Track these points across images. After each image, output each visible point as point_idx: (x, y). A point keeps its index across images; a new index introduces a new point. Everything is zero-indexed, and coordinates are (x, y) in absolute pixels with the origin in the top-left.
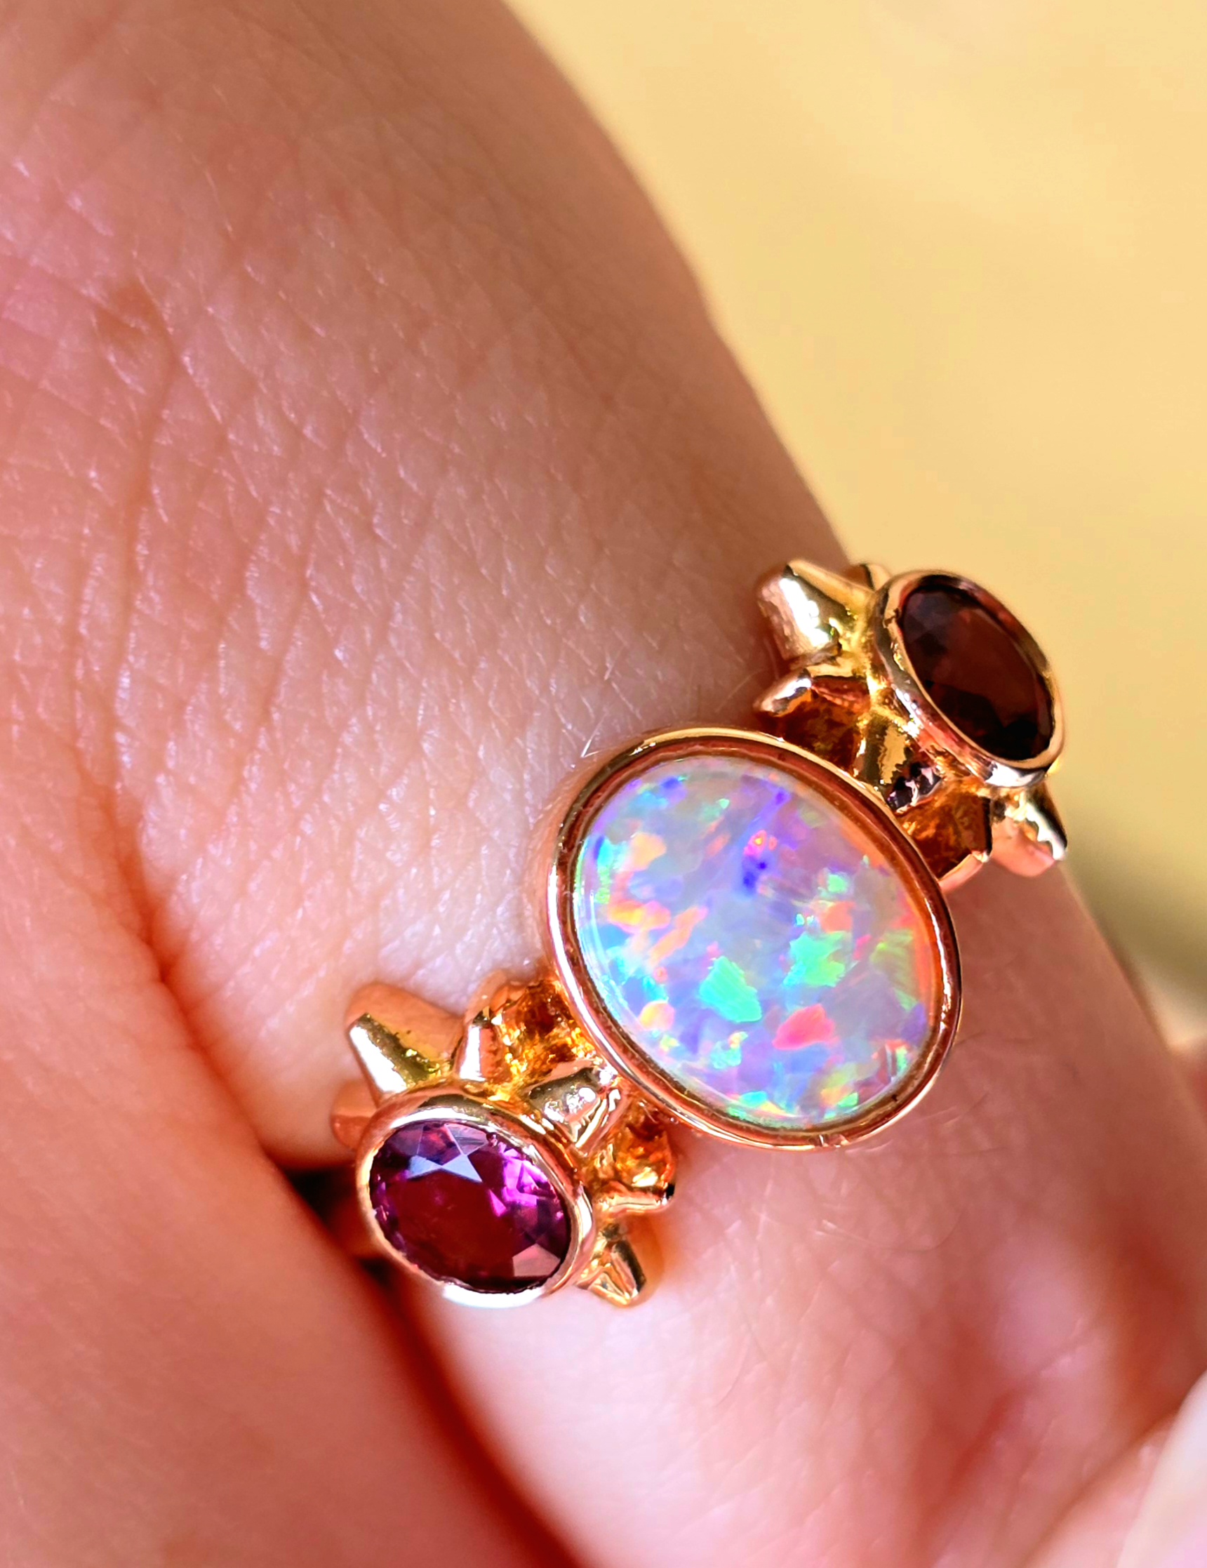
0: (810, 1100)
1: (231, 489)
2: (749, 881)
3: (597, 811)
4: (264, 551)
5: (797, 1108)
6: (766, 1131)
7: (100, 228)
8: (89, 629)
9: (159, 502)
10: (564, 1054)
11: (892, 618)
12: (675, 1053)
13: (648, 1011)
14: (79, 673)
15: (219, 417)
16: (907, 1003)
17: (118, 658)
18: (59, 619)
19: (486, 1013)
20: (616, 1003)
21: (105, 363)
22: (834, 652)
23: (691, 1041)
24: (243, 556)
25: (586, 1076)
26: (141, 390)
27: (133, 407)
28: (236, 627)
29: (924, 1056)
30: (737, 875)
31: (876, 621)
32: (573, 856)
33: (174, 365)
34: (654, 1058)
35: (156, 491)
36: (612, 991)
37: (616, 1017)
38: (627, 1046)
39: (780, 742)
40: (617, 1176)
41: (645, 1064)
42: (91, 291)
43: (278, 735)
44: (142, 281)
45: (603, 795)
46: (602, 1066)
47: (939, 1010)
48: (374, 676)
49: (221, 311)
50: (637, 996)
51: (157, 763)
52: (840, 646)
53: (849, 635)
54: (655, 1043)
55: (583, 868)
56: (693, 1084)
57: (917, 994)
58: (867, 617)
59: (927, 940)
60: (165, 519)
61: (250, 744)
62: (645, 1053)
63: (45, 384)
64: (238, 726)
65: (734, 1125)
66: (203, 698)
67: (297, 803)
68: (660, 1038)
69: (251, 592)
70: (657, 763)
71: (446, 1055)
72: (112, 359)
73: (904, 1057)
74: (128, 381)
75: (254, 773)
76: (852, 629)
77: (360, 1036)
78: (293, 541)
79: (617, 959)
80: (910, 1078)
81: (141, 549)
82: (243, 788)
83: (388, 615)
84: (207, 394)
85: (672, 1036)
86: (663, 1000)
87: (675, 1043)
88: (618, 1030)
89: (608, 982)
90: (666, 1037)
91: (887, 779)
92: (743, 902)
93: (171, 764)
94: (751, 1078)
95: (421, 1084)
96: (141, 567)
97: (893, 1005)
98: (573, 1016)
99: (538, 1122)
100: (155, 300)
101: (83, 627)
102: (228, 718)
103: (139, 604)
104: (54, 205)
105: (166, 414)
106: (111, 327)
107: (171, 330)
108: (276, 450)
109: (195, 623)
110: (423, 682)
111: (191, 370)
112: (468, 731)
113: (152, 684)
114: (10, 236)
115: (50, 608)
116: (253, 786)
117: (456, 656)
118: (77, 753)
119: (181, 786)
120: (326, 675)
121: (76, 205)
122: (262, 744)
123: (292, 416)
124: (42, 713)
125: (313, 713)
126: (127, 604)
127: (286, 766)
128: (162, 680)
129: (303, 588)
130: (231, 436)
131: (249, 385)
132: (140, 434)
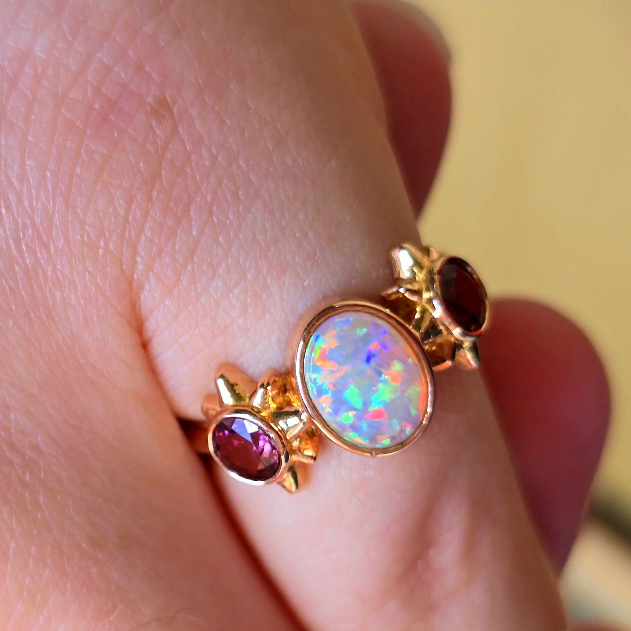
0: (373, 439)
1: (189, 176)
2: (368, 359)
3: (320, 324)
4: (198, 200)
5: (367, 441)
6: (355, 447)
7: (155, 77)
8: (132, 219)
9: (164, 177)
10: (289, 403)
11: (436, 273)
12: (330, 414)
13: (323, 398)
14: (127, 234)
15: (189, 150)
16: (414, 412)
17: (141, 231)
18: (122, 214)
19: (265, 384)
20: (313, 393)
21: (151, 125)
22: (413, 279)
23: (336, 411)
24: (191, 200)
25: (296, 413)
26: (162, 137)
27: (159, 142)
28: (185, 225)
29: (415, 431)
30: (365, 356)
31: (430, 272)
32: (308, 339)
33: (175, 129)
34: (321, 414)
35: (163, 173)
36: (313, 388)
37: (312, 397)
38: (314, 408)
39: (388, 311)
40: (299, 449)
41: (319, 416)
42: (150, 99)
43: (195, 266)
44: (168, 97)
45: (323, 319)
46: (303, 412)
47: (424, 417)
48: (232, 248)
49: (194, 112)
50: (320, 392)
51: (150, 268)
52: (415, 278)
53: (419, 275)
54: (323, 409)
55: (311, 344)
56: (333, 426)
57: (417, 409)
58: (427, 270)
59: (425, 391)
60: (165, 184)
61: (184, 267)
62: (319, 412)
63: (130, 130)
64: (181, 260)
65: (345, 442)
66: (169, 249)
67: (199, 290)
68: (325, 408)
69: (192, 213)
70: (344, 311)
71: (248, 395)
72: (154, 124)
73: (408, 430)
74: (158, 132)
75: (185, 279)
76: (421, 273)
77: (221, 382)
78: (209, 198)
79: (316, 378)
80: (409, 438)
81: (155, 193)
82: (180, 282)
83: (240, 227)
84: (186, 141)
85: (330, 408)
86: (329, 395)
87: (330, 410)
88: (311, 402)
89: (311, 385)
90: (327, 408)
91: (422, 330)
92: (364, 366)
93: (155, 271)
94: (354, 428)
95: (238, 403)
96: (154, 200)
97: (409, 412)
98: (295, 391)
99: (276, 426)
100: (171, 105)
101: (130, 218)
102: (178, 257)
103: (152, 213)
104: (140, 68)
105: (170, 146)
106: (155, 113)
107: (176, 117)
108: (207, 164)
109: (170, 222)
110: (250, 254)
111: (181, 132)
112: (264, 271)
113: (152, 242)
114: (123, 76)
115: (119, 210)
116: (184, 283)
117: (263, 244)
118: (121, 262)
119: (158, 279)
120: (215, 247)
121: (147, 68)
122: (189, 268)
123: (215, 152)
124: (111, 246)
125: (209, 259)
126: (147, 213)
127: (197, 277)
128: (156, 241)
129: (211, 214)
130: (192, 157)
131: (201, 140)
132: (160, 152)
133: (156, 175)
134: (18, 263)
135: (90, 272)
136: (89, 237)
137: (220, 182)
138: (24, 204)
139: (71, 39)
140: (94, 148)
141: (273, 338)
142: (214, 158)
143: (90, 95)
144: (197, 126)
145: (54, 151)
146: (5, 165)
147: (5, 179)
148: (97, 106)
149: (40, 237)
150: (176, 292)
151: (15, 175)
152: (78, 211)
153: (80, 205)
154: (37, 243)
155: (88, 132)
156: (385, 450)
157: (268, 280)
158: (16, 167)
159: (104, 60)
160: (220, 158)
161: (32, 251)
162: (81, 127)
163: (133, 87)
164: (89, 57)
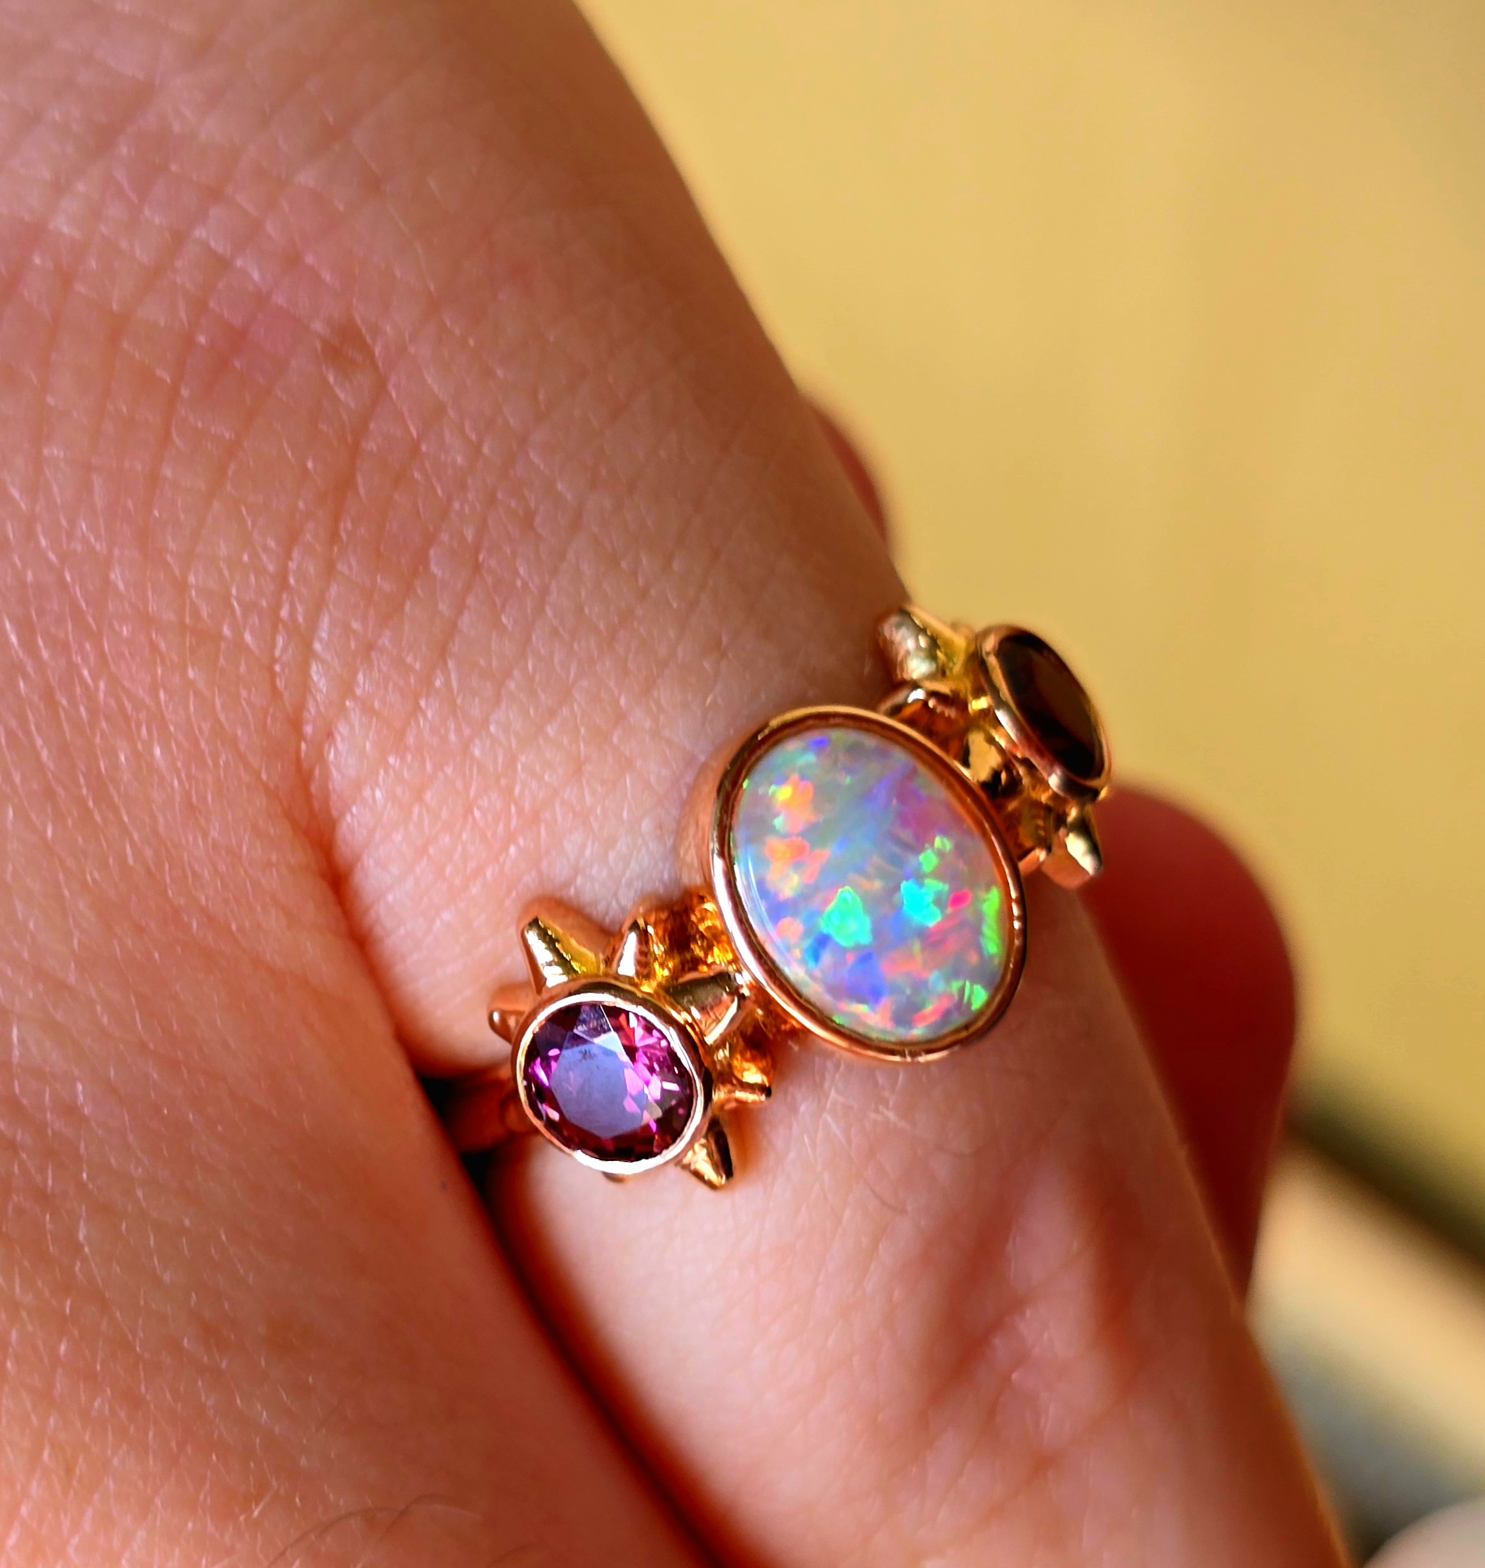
1: (420, 487)
4: (445, 537)
5: (893, 1023)
7: (327, 276)
8: (297, 581)
9: (362, 489)
10: (697, 966)
11: (991, 652)
13: (784, 925)
14: (284, 613)
15: (415, 433)
17: (318, 606)
18: (271, 568)
19: (641, 922)
21: (325, 380)
22: (939, 677)
23: (815, 953)
24: (430, 539)
26: (352, 405)
27: (345, 417)
28: (420, 592)
29: (993, 997)
33: (381, 387)
34: (782, 967)
35: (360, 479)
38: (762, 953)
40: (731, 1070)
42: (318, 326)
43: (453, 677)
44: (359, 321)
46: (738, 971)
48: (534, 637)
49: (422, 351)
51: (346, 688)
53: (951, 665)
58: (967, 654)
60: (367, 505)
61: (427, 681)
63: (278, 392)
64: (417, 666)
65: (839, 1031)
66: (387, 642)
67: (467, 730)
69: (434, 569)
72: (331, 379)
74: (342, 396)
75: (430, 709)
76: (954, 662)
77: (535, 940)
78: (469, 534)
81: (345, 524)
82: (419, 715)
83: (545, 591)
84: (406, 414)
88: (756, 939)
93: (358, 692)
96: (345, 539)
99: (679, 1012)
100: (369, 340)
101: (292, 579)
102: (409, 659)
103: (341, 567)
104: (292, 260)
105: (372, 426)
106: (333, 355)
107: (380, 364)
108: (459, 459)
109: (386, 585)
110: (576, 646)
111: (394, 395)
112: (612, 684)
113: (347, 627)
114: (256, 276)
115: (264, 558)
116: (429, 714)
117: (602, 626)
118: (273, 675)
119: (367, 710)
120: (494, 635)
121: (310, 259)
122: (438, 683)
123: (473, 437)
124: (248, 637)
125: (482, 662)
126: (329, 570)
127: (459, 701)
128: (356, 625)
129: (477, 568)
130: (424, 448)
131: (440, 410)
132: (350, 439)
133: (344, 485)
134: (26, 677)
135: (197, 693)
136: (196, 613)
137: (491, 500)
138: (37, 543)
139: (135, 199)
140: (200, 425)
141: (646, 825)
142: (475, 451)
143: (183, 315)
144: (429, 381)
145: (109, 429)
148: (202, 339)
149: (78, 616)
150: (411, 740)
152: (169, 558)
153: (172, 546)
154: (70, 627)
155: (185, 392)
157: (623, 701)
159: (213, 244)
160: (486, 449)
161: (61, 647)
162: (169, 381)
163: (280, 300)
164: (179, 238)
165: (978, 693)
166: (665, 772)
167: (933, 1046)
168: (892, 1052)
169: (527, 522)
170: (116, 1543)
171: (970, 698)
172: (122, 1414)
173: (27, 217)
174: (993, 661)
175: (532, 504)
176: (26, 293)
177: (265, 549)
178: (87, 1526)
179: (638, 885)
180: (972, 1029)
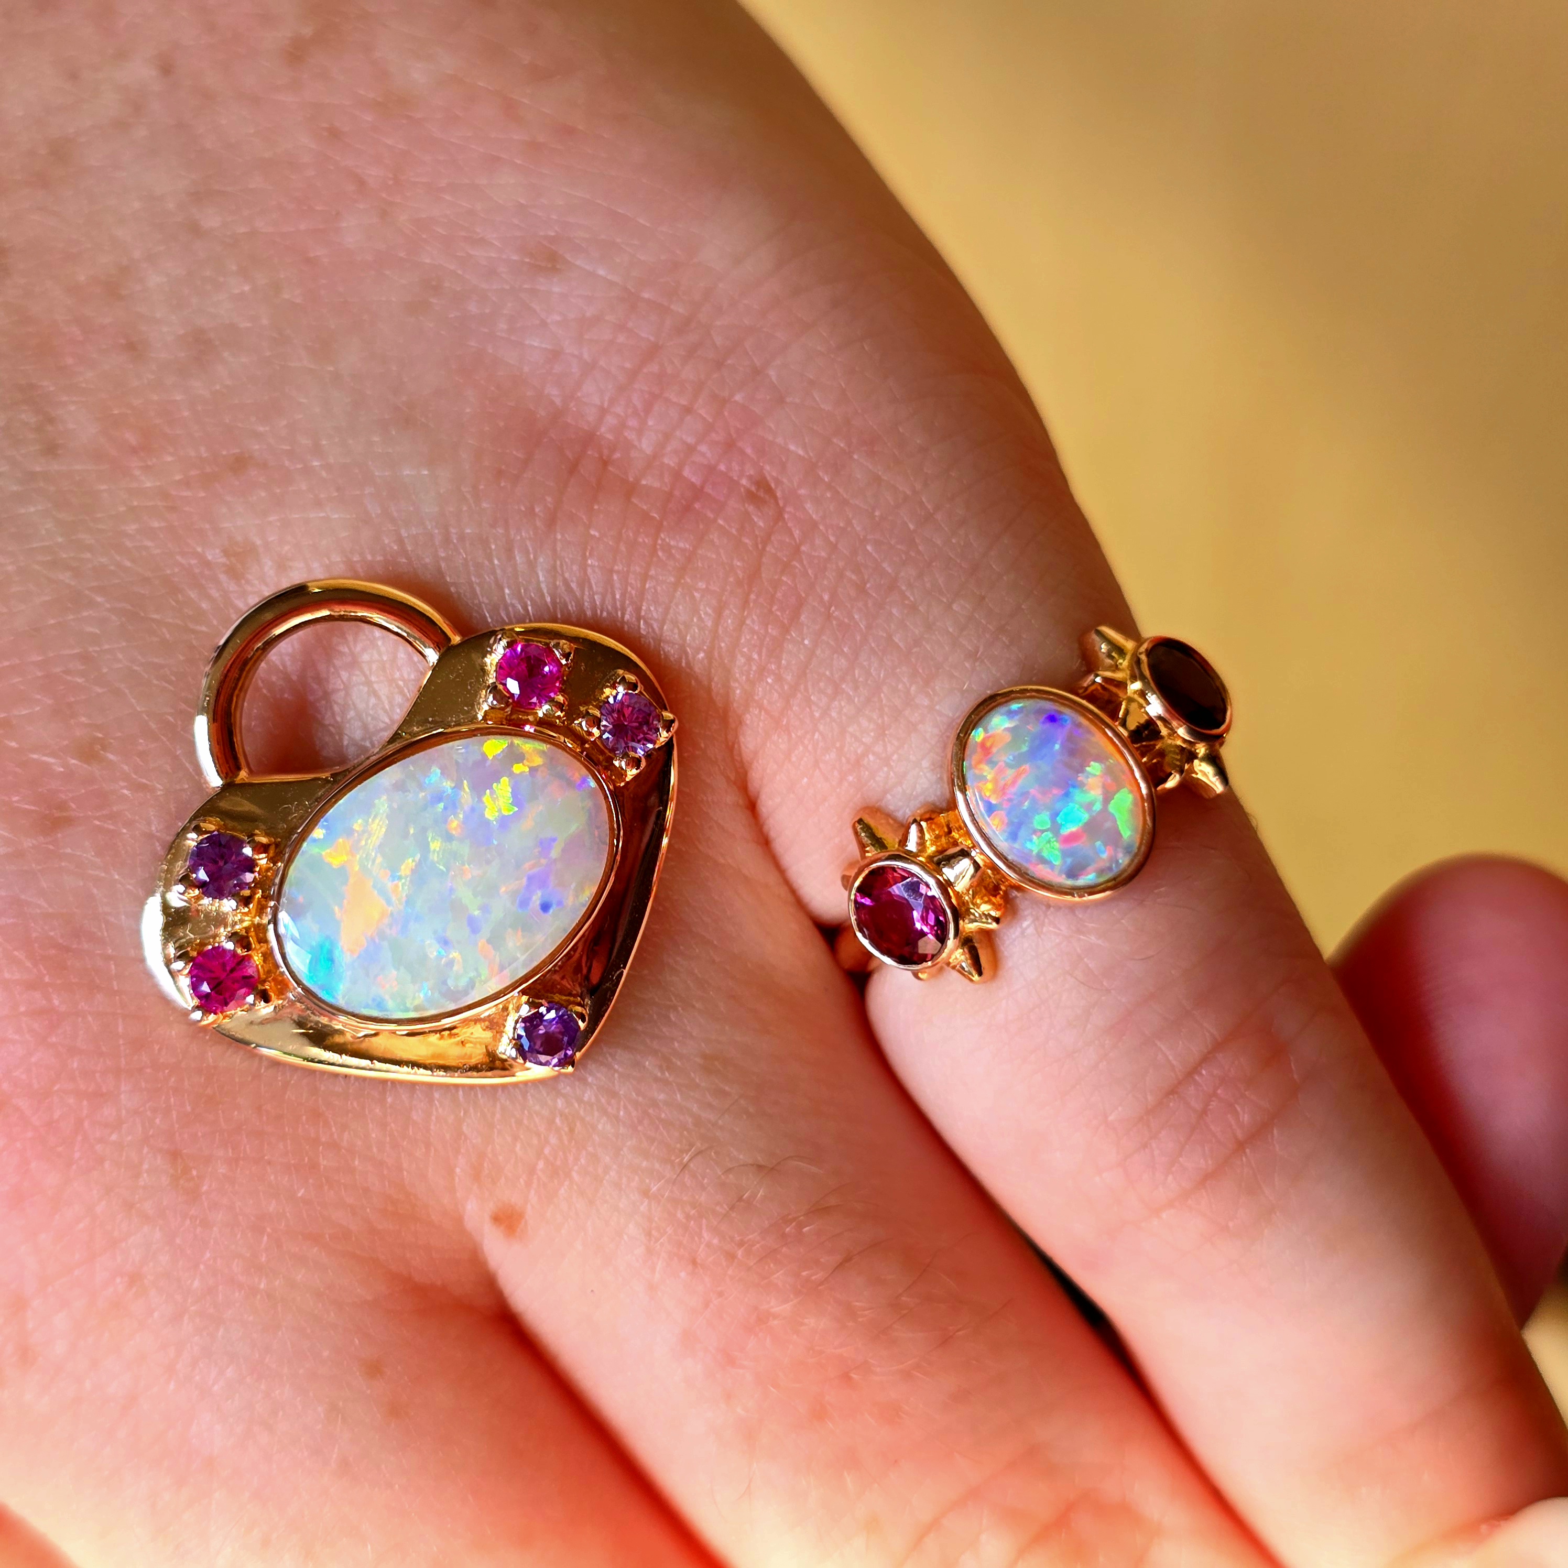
0: (1073, 875)
1: (798, 572)
4: (811, 600)
5: (1065, 878)
9: (764, 577)
10: (956, 843)
11: (1144, 654)
15: (798, 540)
19: (918, 819)
21: (747, 512)
22: (1114, 668)
24: (802, 602)
25: (965, 854)
26: (763, 526)
27: (758, 533)
28: (793, 634)
29: (1132, 862)
31: (1136, 655)
33: (779, 515)
35: (764, 571)
42: (744, 481)
43: (810, 684)
44: (768, 478)
48: (860, 656)
49: (804, 493)
52: (1117, 665)
53: (1121, 660)
58: (1132, 653)
60: (766, 584)
64: (790, 680)
66: (773, 666)
67: (817, 716)
69: (803, 618)
71: (897, 840)
72: (751, 511)
73: (1123, 862)
74: (757, 521)
76: (1123, 658)
78: (826, 598)
81: (753, 597)
84: (793, 530)
88: (985, 836)
91: (1132, 728)
96: (751, 606)
97: (1121, 837)
98: (963, 827)
99: (942, 875)
100: (774, 488)
101: (720, 631)
103: (748, 622)
104: (730, 445)
105: (773, 538)
106: (751, 497)
107: (780, 501)
108: (823, 554)
109: (773, 631)
110: (885, 660)
111: (787, 519)
112: (906, 681)
114: (709, 456)
117: (903, 646)
121: (740, 444)
122: (801, 689)
123: (832, 539)
125: (828, 673)
126: (742, 623)
128: (755, 656)
129: (829, 617)
130: (803, 548)
131: (814, 525)
132: (760, 546)
133: (754, 575)
137: (841, 575)
140: (673, 543)
141: (925, 764)
142: (834, 547)
143: (667, 481)
144: (808, 508)
145: (623, 548)
146: (561, 565)
147: (561, 584)
148: (677, 494)
151: (574, 579)
155: (666, 523)
156: (1091, 890)
157: (912, 690)
158: (575, 568)
159: (686, 439)
160: (840, 547)
162: (658, 518)
163: (722, 467)
164: (667, 437)
165: (1134, 678)
166: (936, 731)
167: (1096, 890)
168: (1066, 894)
169: (861, 589)
170: (600, 1171)
171: (1129, 682)
172: (603, 1100)
173: (586, 428)
174: (1143, 657)
175: (866, 577)
176: (582, 471)
177: (706, 613)
178: (583, 1161)
179: (921, 799)
180: (1119, 879)
